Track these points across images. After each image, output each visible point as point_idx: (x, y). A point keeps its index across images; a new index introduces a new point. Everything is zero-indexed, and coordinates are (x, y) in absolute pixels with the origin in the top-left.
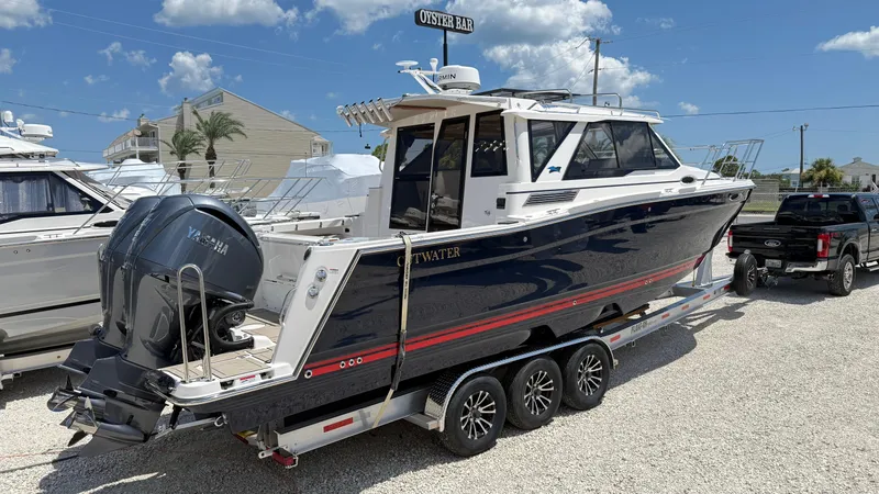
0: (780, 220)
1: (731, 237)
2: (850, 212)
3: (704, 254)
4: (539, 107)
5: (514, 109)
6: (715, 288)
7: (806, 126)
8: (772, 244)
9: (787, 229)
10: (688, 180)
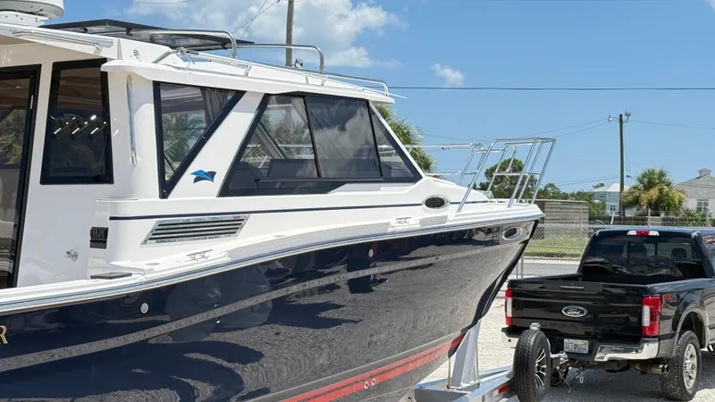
0: (587, 272)
1: (510, 300)
2: (690, 259)
3: (464, 331)
4: (175, 59)
5: (128, 61)
6: (484, 390)
7: (628, 115)
8: (573, 313)
9: (597, 287)
10: (435, 203)
